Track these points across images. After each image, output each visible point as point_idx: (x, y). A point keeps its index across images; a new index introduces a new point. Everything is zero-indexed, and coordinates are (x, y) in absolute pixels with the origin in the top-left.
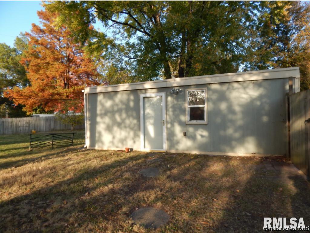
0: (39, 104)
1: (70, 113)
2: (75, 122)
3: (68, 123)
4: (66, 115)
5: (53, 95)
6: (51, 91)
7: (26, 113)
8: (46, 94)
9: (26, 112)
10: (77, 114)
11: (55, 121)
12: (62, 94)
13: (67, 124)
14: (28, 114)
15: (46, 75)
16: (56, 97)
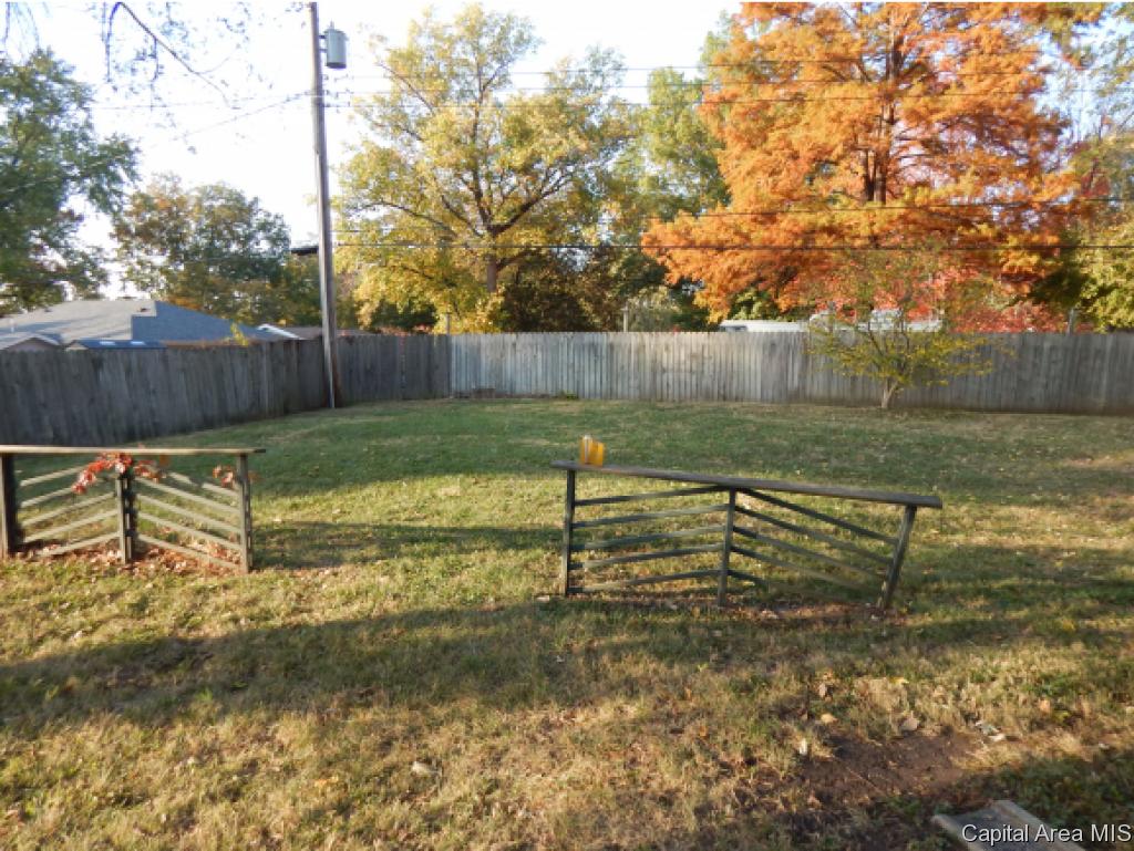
0: (752, 276)
1: (883, 319)
2: (902, 367)
3: (868, 369)
4: (862, 326)
5: (810, 233)
6: (805, 219)
7: (708, 314)
8: (780, 233)
9: (705, 312)
10: (916, 327)
11: (806, 358)
12: (850, 227)
13: (860, 373)
14: (713, 318)
15: (789, 145)
16: (823, 240)
